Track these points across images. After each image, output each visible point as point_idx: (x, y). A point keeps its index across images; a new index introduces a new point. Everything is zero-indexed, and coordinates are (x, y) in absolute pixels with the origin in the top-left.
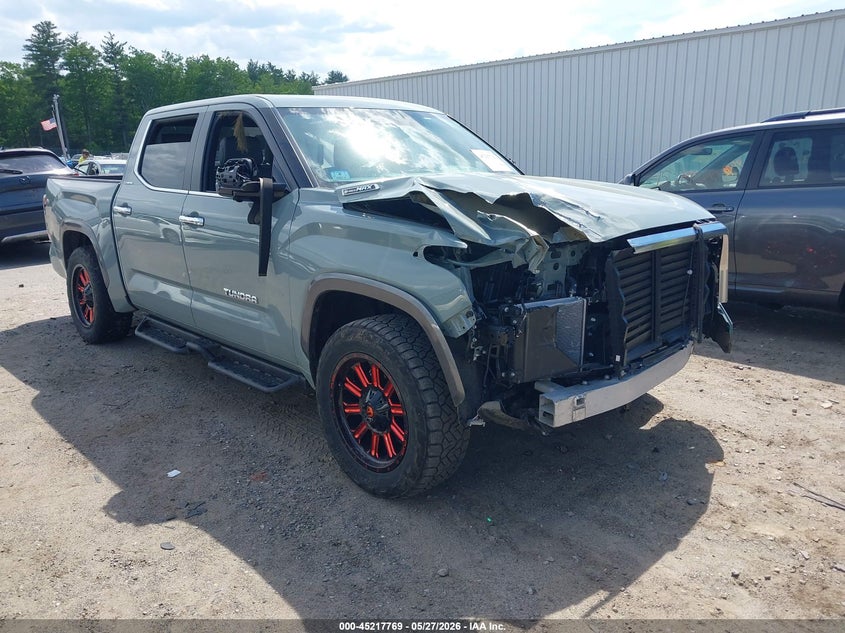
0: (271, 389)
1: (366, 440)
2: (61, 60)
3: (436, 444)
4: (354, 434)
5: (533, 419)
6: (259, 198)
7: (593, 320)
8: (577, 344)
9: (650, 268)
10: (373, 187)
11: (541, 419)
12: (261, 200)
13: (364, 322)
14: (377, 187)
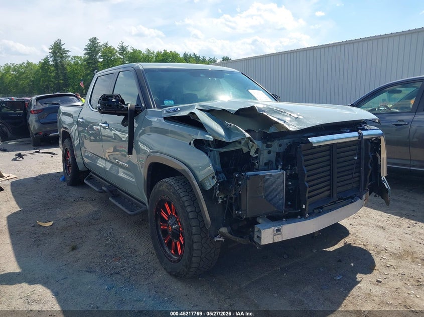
0: (132, 213)
1: (169, 244)
2: (100, 54)
3: (197, 250)
4: (165, 240)
5: (252, 238)
6: (127, 114)
7: (290, 183)
8: (281, 197)
9: (330, 155)
10: (177, 109)
11: (256, 239)
12: (129, 115)
13: (167, 180)
14: (179, 109)
